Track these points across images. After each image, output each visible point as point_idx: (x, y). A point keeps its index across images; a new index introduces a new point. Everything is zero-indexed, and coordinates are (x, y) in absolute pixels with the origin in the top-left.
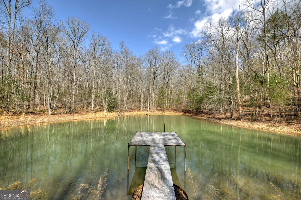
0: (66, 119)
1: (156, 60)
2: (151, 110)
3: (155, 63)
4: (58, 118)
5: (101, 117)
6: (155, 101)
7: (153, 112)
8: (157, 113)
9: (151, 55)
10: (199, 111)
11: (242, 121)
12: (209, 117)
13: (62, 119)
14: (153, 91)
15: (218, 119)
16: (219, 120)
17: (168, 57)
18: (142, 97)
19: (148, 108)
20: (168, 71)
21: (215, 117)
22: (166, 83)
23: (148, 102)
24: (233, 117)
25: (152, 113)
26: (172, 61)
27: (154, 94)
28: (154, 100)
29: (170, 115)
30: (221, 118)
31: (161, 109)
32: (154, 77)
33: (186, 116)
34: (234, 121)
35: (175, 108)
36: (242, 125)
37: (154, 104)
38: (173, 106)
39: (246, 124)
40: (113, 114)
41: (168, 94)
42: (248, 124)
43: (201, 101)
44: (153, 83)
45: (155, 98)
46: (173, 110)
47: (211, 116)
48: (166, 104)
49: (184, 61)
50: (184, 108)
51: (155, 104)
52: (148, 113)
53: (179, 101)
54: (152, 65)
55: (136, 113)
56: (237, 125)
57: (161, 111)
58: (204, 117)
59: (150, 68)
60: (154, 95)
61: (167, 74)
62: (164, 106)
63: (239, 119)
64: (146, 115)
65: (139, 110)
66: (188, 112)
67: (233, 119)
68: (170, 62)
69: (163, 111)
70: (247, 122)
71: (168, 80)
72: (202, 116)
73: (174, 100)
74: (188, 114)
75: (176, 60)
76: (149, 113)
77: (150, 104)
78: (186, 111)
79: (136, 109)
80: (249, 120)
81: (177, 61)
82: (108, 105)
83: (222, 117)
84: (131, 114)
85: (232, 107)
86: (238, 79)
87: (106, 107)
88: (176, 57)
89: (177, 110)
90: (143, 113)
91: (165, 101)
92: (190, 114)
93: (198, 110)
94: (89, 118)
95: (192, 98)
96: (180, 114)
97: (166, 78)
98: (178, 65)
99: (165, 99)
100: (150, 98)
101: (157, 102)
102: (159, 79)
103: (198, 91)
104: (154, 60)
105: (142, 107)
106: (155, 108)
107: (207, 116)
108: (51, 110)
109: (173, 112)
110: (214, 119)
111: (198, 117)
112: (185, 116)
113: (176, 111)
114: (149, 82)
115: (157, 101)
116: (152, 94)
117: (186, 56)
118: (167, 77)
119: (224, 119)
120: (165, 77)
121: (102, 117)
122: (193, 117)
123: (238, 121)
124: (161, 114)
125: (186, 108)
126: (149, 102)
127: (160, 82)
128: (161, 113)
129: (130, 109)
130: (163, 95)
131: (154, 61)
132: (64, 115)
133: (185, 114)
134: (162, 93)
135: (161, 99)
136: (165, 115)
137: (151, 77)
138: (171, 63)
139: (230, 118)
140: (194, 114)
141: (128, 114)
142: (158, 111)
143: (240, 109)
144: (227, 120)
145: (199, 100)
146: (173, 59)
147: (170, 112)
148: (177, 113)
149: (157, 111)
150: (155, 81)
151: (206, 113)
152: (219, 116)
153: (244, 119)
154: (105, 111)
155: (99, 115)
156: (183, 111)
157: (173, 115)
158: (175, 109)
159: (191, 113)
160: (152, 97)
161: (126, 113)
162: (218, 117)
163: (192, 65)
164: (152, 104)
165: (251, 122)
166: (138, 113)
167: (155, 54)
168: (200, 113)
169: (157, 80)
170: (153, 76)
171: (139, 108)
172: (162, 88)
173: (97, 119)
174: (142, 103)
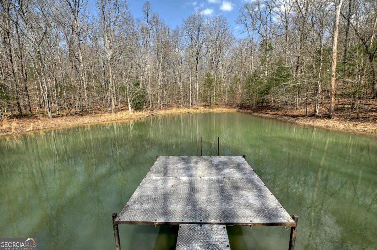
0: (73, 123)
1: (199, 31)
2: (195, 107)
3: (198, 37)
4: (61, 123)
5: (124, 118)
6: (199, 94)
7: (197, 109)
8: (202, 110)
9: (191, 24)
10: (262, 107)
11: (334, 119)
12: (278, 114)
13: (67, 123)
14: (197, 80)
15: (293, 116)
16: (295, 119)
17: (218, 26)
18: (182, 88)
19: (190, 103)
20: (217, 49)
21: (287, 113)
22: (214, 68)
23: (190, 96)
24: (317, 114)
25: (195, 111)
26: (224, 32)
27: (197, 84)
28: (197, 93)
29: (219, 112)
30: (298, 116)
31: (207, 104)
32: (197, 59)
33: (243, 113)
34: (319, 119)
35: (226, 102)
36: (335, 126)
37: (197, 98)
38: (223, 100)
39: (341, 124)
40: (141, 113)
41: (217, 83)
42: (345, 124)
43: (267, 90)
44: (196, 67)
45: (199, 89)
46: (224, 105)
47: (280, 113)
48: (215, 98)
49: (242, 32)
50: (238, 102)
51: (199, 98)
52: (189, 110)
53: (232, 92)
54: (194, 40)
55: (174, 111)
56: (326, 126)
57: (207, 107)
58: (270, 114)
59: (191, 46)
60: (197, 86)
61: (216, 53)
62: (212, 100)
63: (329, 117)
64: (187, 113)
65: (178, 107)
66: (245, 108)
67: (318, 117)
68: (220, 35)
69: (210, 107)
70: (343, 122)
71: (218, 63)
72: (267, 114)
73: (225, 92)
74: (244, 111)
75: (229, 31)
76: (191, 110)
77: (193, 99)
78: (242, 107)
79: (174, 105)
80: (345, 118)
81: (230, 33)
82: (133, 101)
83: (298, 114)
84: (166, 113)
85: (319, 98)
86: (336, 51)
87: (130, 104)
88: (230, 26)
89: (229, 105)
90: (183, 110)
91: (214, 94)
92: (248, 111)
93: (260, 105)
94: (107, 121)
95: (252, 87)
96: (234, 110)
97: (214, 61)
98: (232, 38)
99: (214, 90)
100: (192, 89)
101: (202, 95)
102: (205, 62)
103: (262, 76)
104: (197, 32)
105: (182, 103)
106: (199, 104)
107: (274, 113)
108: (50, 111)
109: (224, 108)
110: (287, 118)
111: (261, 115)
112: (241, 113)
113: (228, 107)
114: (191, 68)
115: (202, 93)
116: (194, 84)
117: (245, 23)
118: (216, 58)
119: (303, 116)
120: (212, 59)
121: (126, 118)
122: (253, 115)
123: (327, 121)
124: (207, 112)
125: (242, 102)
126: (192, 96)
127: (206, 66)
128: (207, 110)
129: (166, 106)
130: (211, 85)
131: (197, 34)
132: (70, 118)
133: (240, 110)
134: (209, 82)
135: (207, 90)
136: (213, 113)
137: (193, 60)
138: (222, 36)
139: (313, 116)
140: (255, 110)
141: (162, 112)
142: (204, 108)
143: (333, 101)
144: (308, 119)
145: (262, 90)
146: (225, 30)
147: (220, 109)
148: (230, 109)
149: (202, 107)
150: (198, 65)
151: (272, 109)
152: (293, 113)
153: (337, 116)
154: (130, 110)
155: (121, 116)
156: (238, 106)
157: (224, 113)
158: (226, 105)
159: (249, 109)
160: (195, 88)
161: (161, 112)
162: (291, 113)
163: (253, 37)
164: (196, 97)
165: (351, 121)
166: (177, 111)
167: (198, 23)
168: (263, 109)
169: (201, 65)
170: (195, 58)
171: (178, 105)
172: (208, 75)
173: (119, 122)
174: (181, 97)
